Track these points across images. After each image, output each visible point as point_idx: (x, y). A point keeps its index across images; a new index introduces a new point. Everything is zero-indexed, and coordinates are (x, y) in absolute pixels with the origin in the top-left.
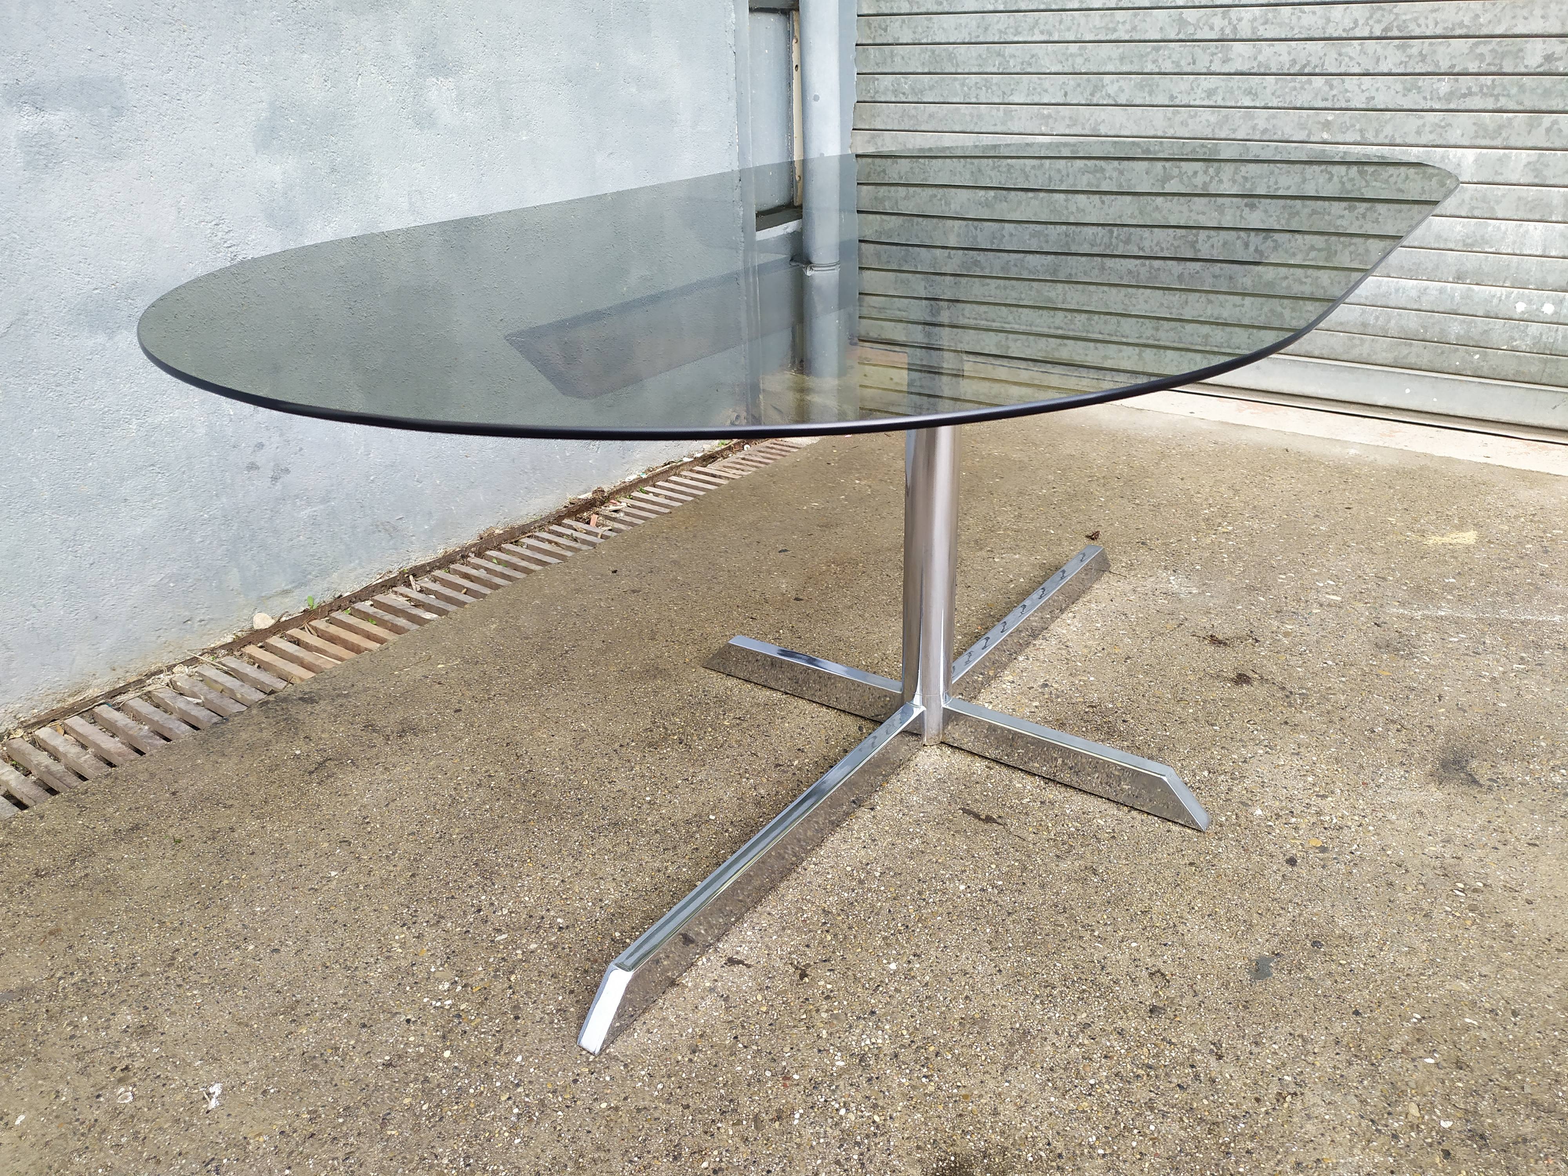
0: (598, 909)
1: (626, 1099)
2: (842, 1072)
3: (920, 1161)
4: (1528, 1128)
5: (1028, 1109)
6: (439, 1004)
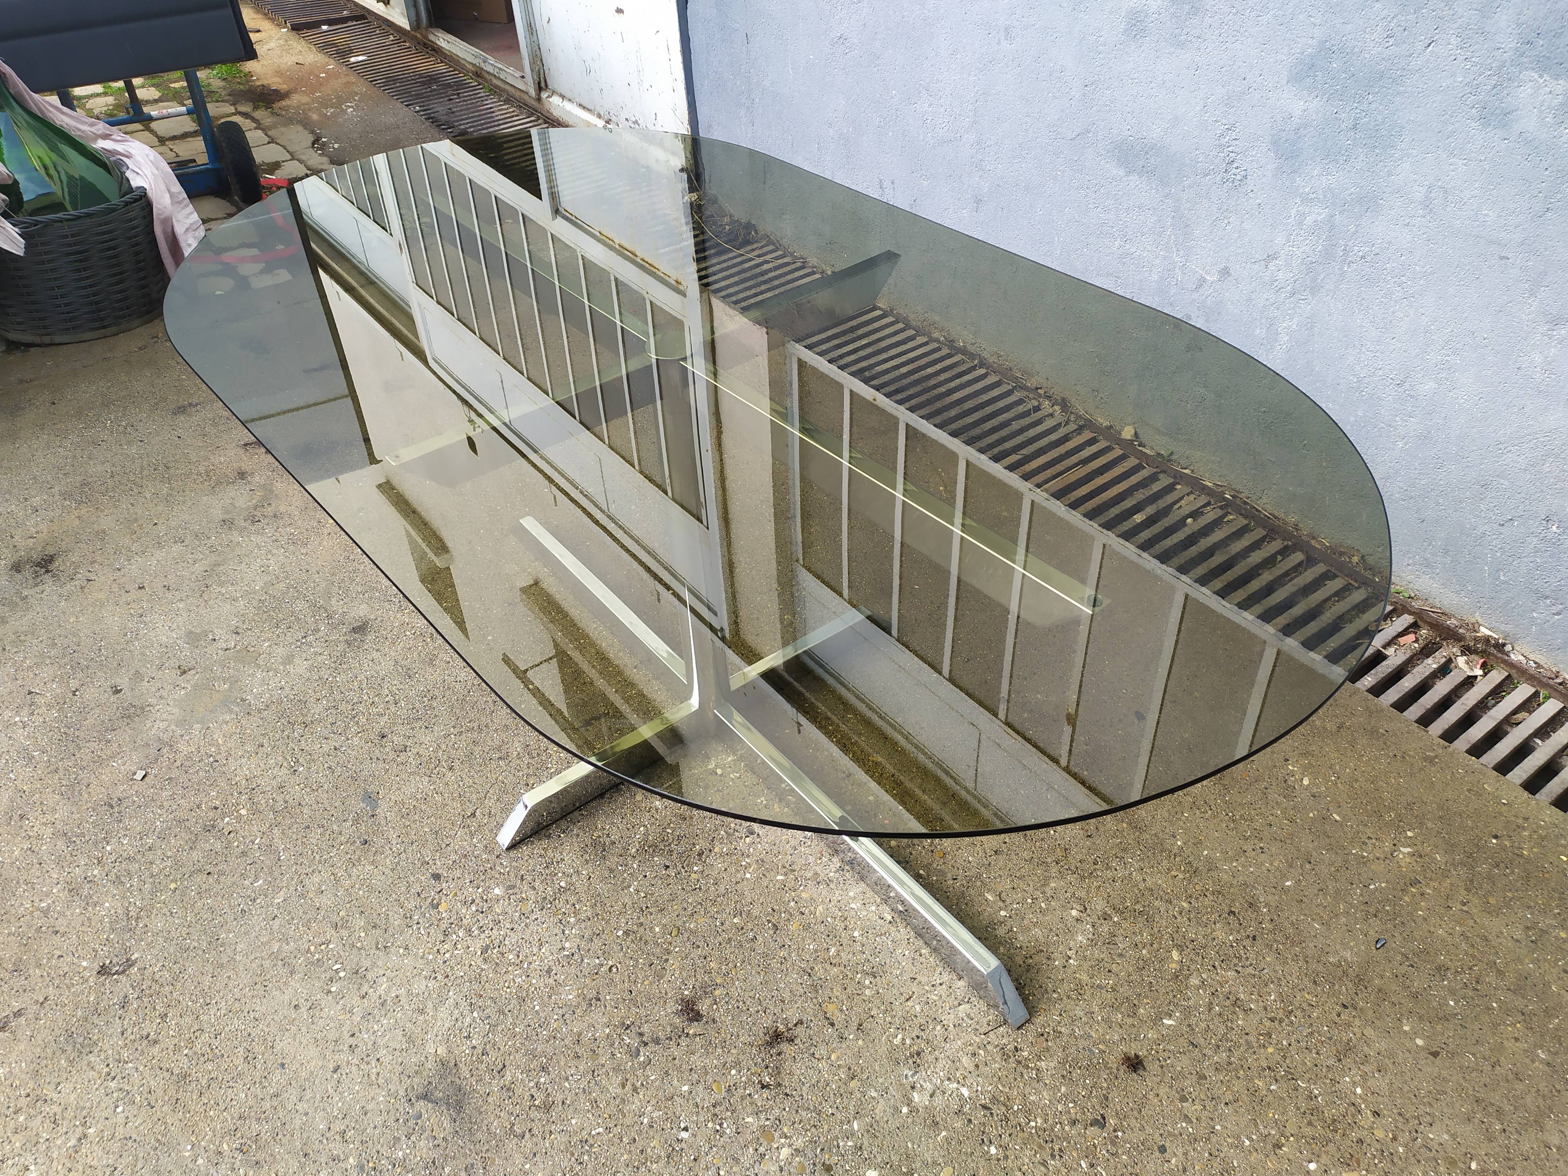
4: (195, 855)
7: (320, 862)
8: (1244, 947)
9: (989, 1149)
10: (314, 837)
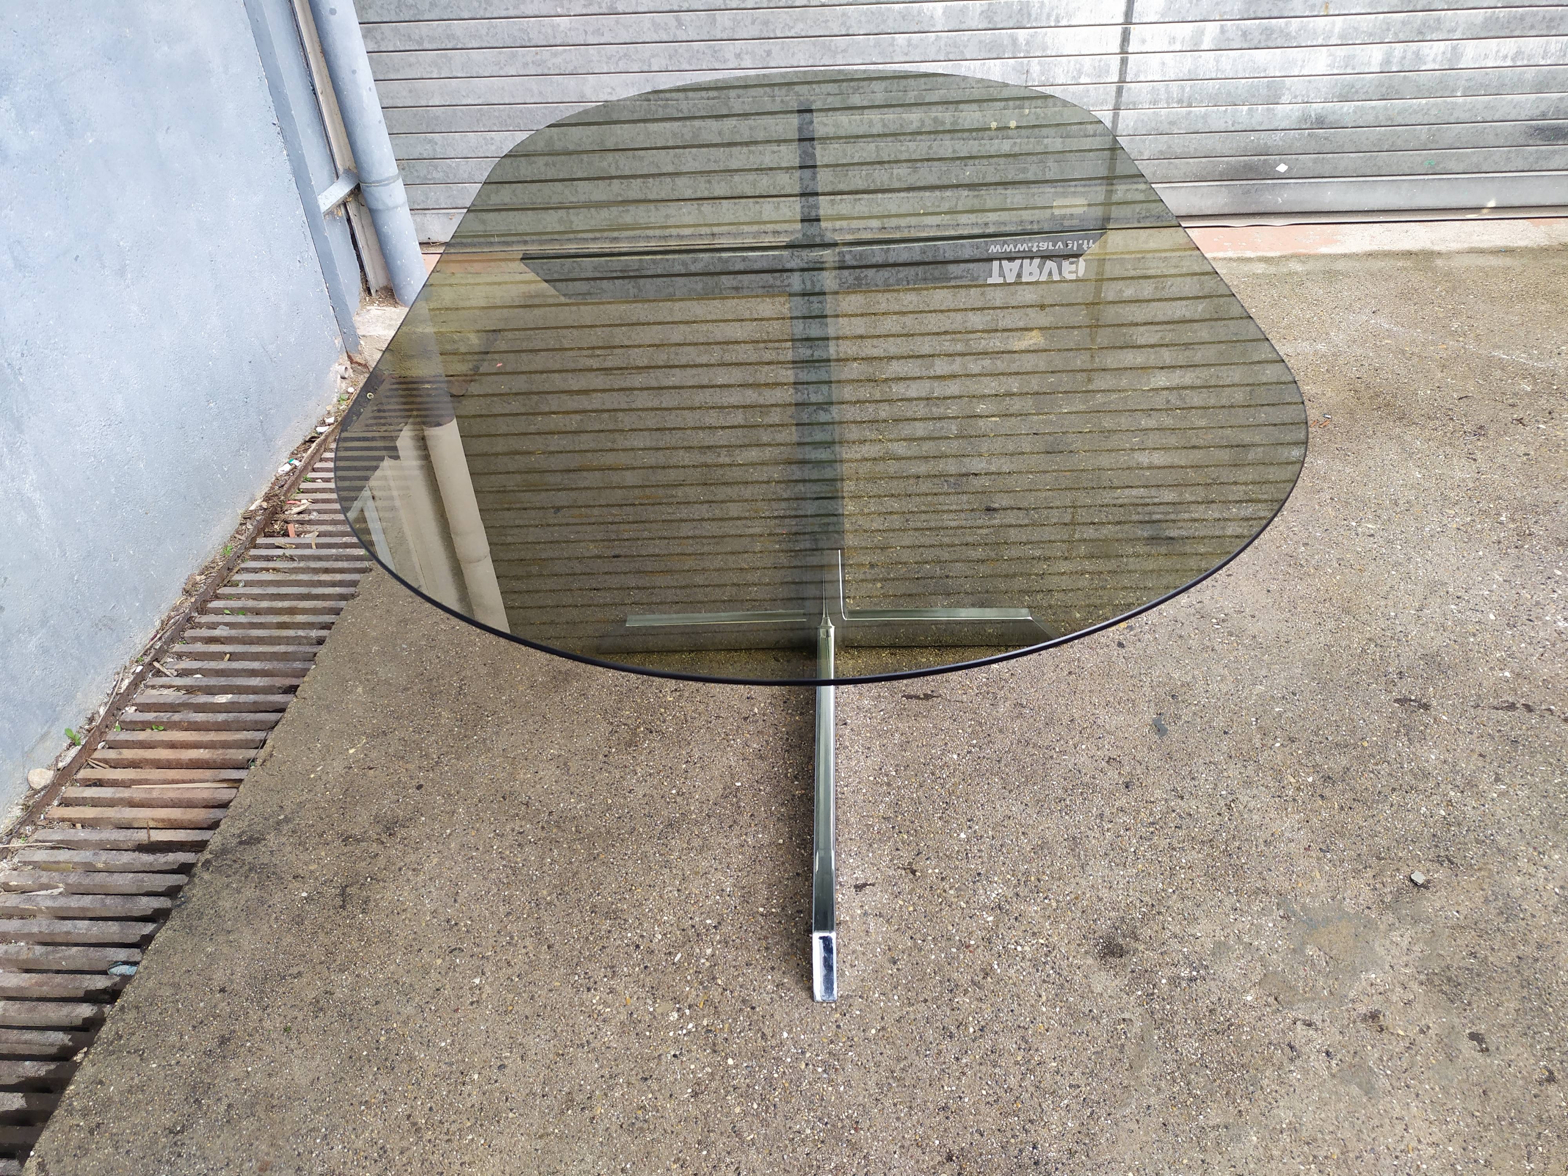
0: (728, 898)
1: (882, 1018)
2: (996, 924)
3: (1086, 952)
5: (1115, 886)
6: (685, 1031)
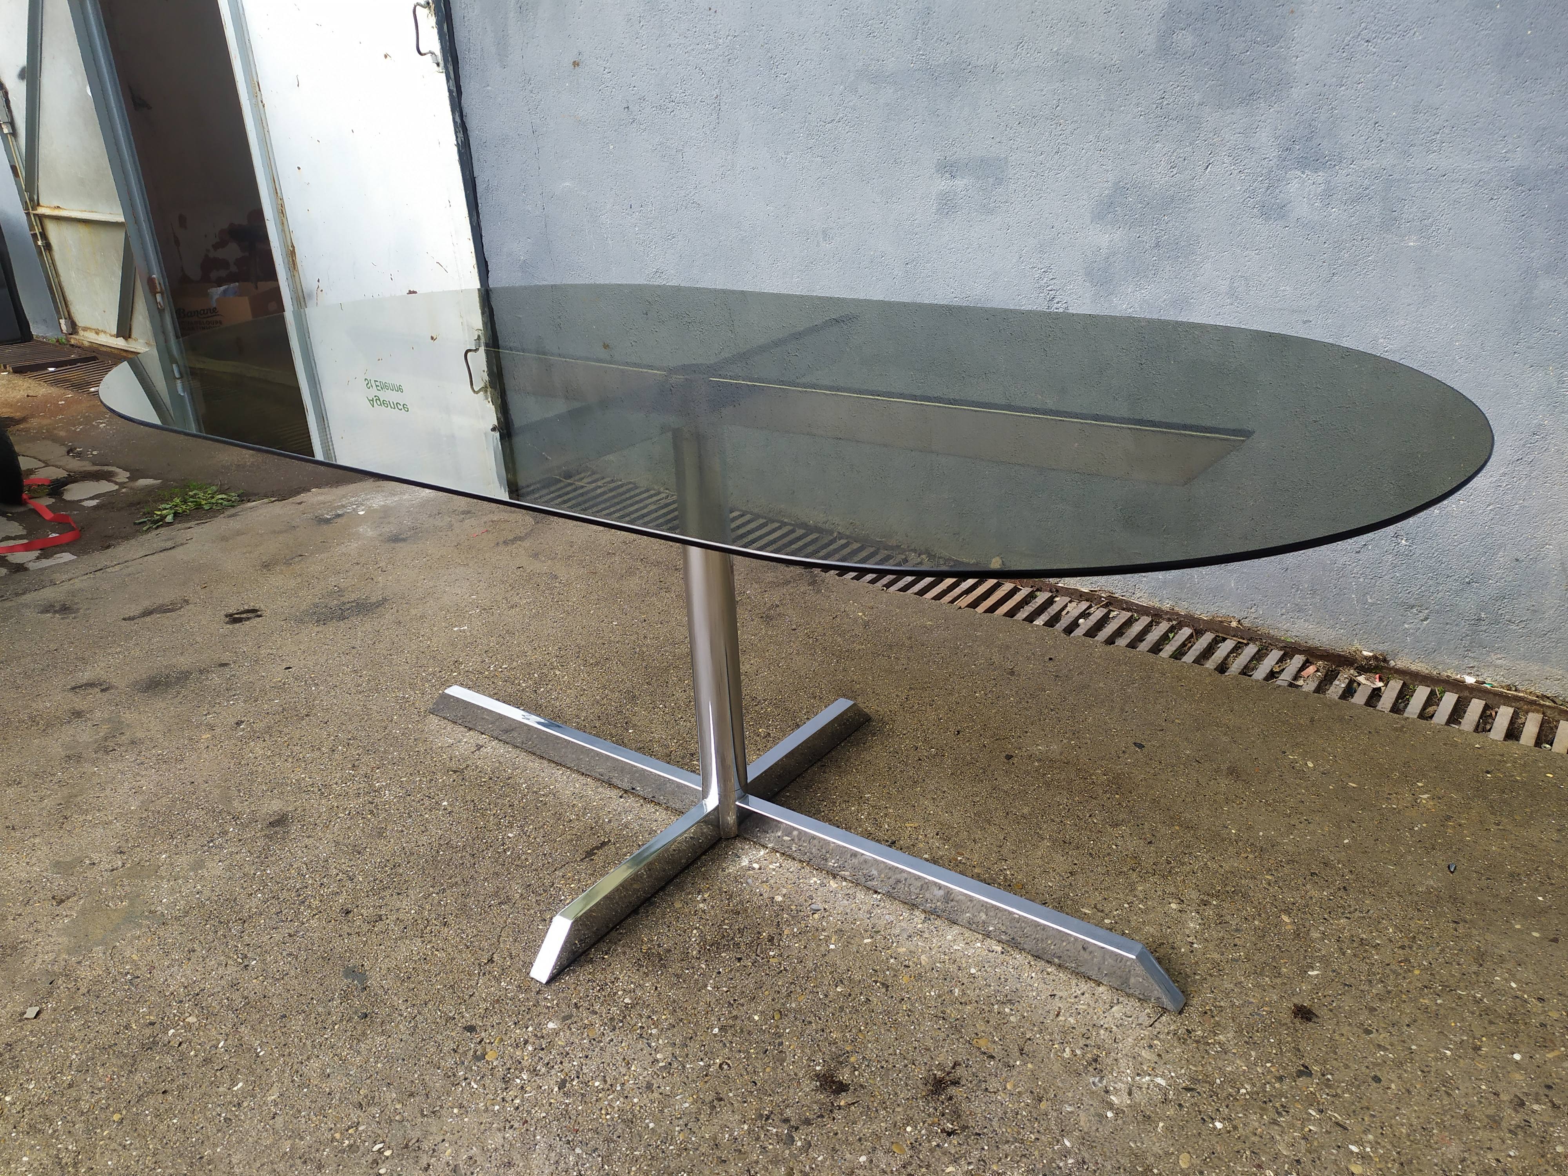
4: (138, 1078)
7: (313, 1047)
8: (1341, 897)
9: (1213, 1124)
10: (296, 1023)
